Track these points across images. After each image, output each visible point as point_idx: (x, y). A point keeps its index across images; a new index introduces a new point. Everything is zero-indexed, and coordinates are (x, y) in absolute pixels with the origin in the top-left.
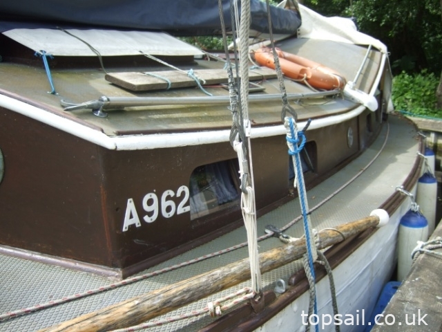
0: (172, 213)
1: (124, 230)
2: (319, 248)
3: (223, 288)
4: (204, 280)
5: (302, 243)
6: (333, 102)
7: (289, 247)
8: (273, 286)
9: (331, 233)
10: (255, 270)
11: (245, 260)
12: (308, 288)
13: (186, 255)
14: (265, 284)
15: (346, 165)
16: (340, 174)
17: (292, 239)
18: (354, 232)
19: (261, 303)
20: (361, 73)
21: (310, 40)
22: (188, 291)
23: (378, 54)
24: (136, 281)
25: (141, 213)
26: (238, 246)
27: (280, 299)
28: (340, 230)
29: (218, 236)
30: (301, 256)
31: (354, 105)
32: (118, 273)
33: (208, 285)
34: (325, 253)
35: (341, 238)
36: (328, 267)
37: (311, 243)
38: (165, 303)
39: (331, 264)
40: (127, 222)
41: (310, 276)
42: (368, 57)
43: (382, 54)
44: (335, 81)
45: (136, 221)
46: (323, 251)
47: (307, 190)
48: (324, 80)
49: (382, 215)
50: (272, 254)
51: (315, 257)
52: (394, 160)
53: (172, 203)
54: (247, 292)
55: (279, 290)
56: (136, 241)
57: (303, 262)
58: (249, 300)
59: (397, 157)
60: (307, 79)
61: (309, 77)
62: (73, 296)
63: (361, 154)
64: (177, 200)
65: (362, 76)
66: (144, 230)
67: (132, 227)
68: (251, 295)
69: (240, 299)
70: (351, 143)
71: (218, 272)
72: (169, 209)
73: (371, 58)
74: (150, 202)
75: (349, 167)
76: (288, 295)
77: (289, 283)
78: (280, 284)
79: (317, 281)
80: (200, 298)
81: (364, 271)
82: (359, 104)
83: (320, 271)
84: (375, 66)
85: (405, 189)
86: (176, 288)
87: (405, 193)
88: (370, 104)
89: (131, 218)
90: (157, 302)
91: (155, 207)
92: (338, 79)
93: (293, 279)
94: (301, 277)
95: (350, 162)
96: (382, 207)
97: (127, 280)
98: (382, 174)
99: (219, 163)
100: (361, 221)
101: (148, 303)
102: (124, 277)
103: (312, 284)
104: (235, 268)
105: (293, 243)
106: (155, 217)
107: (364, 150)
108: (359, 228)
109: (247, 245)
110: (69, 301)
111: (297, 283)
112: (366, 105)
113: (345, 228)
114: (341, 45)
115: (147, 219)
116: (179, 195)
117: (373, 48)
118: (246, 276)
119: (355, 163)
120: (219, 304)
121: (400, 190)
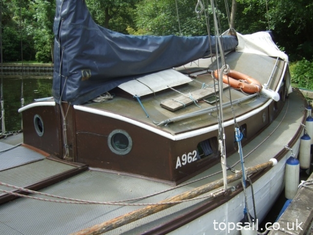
0: (191, 161)
1: (176, 168)
2: (248, 175)
3: (214, 189)
4: (209, 186)
5: (241, 173)
6: (256, 100)
7: (236, 175)
8: (231, 188)
9: (252, 169)
10: (225, 182)
11: (221, 179)
12: (243, 190)
13: (196, 177)
14: (228, 187)
15: (261, 132)
16: (258, 138)
17: (237, 171)
18: (262, 168)
19: (227, 194)
20: (271, 77)
21: (243, 54)
22: (204, 189)
23: (282, 62)
24: (181, 186)
25: (182, 161)
26: (215, 174)
27: (233, 193)
28: (256, 168)
29: (206, 170)
30: (241, 178)
31: (266, 99)
32: (174, 183)
33: (209, 187)
34: (250, 177)
35: (256, 171)
36: (251, 182)
37: (244, 173)
38: (198, 193)
39: (252, 181)
40: (177, 165)
41: (244, 186)
42: (276, 66)
43: (285, 62)
44: (256, 89)
45: (180, 165)
46: (249, 176)
47: (242, 147)
48: (251, 89)
49: (274, 161)
50: (231, 177)
51: (246, 178)
52: (287, 128)
53: (191, 157)
54: (223, 190)
55: (233, 190)
56: (180, 172)
57: (242, 180)
58: (223, 193)
59: (290, 126)
60: (242, 89)
61: (243, 87)
62: (163, 191)
63: (270, 124)
64: (192, 156)
65: (272, 79)
66: (182, 168)
67: (179, 167)
68: (224, 191)
69: (221, 192)
70: (264, 120)
71: (213, 183)
72: (190, 160)
73: (278, 66)
74: (184, 158)
75: (263, 133)
76: (236, 192)
77: (236, 188)
78: (233, 188)
79: (246, 187)
80: (208, 192)
81: (267, 184)
82: (269, 98)
83: (248, 184)
84: (280, 71)
85: (289, 146)
86: (201, 188)
87: (289, 148)
88: (275, 97)
89: (178, 164)
90: (196, 192)
91: (185, 159)
92: (258, 87)
93: (238, 187)
94: (240, 186)
95: (263, 130)
96: (275, 157)
97: (179, 186)
98: (280, 137)
99: (206, 140)
100: (265, 164)
101: (193, 193)
102: (177, 185)
103: (244, 188)
104: (218, 182)
105: (237, 173)
106: (186, 162)
107: (272, 122)
108: (264, 166)
109: (222, 172)
110: (162, 193)
111: (239, 188)
112: (273, 98)
113: (258, 167)
114: (261, 57)
115: (183, 164)
116: (193, 154)
117: (280, 59)
118: (222, 185)
119: (266, 130)
120: (214, 193)
121: (286, 147)
